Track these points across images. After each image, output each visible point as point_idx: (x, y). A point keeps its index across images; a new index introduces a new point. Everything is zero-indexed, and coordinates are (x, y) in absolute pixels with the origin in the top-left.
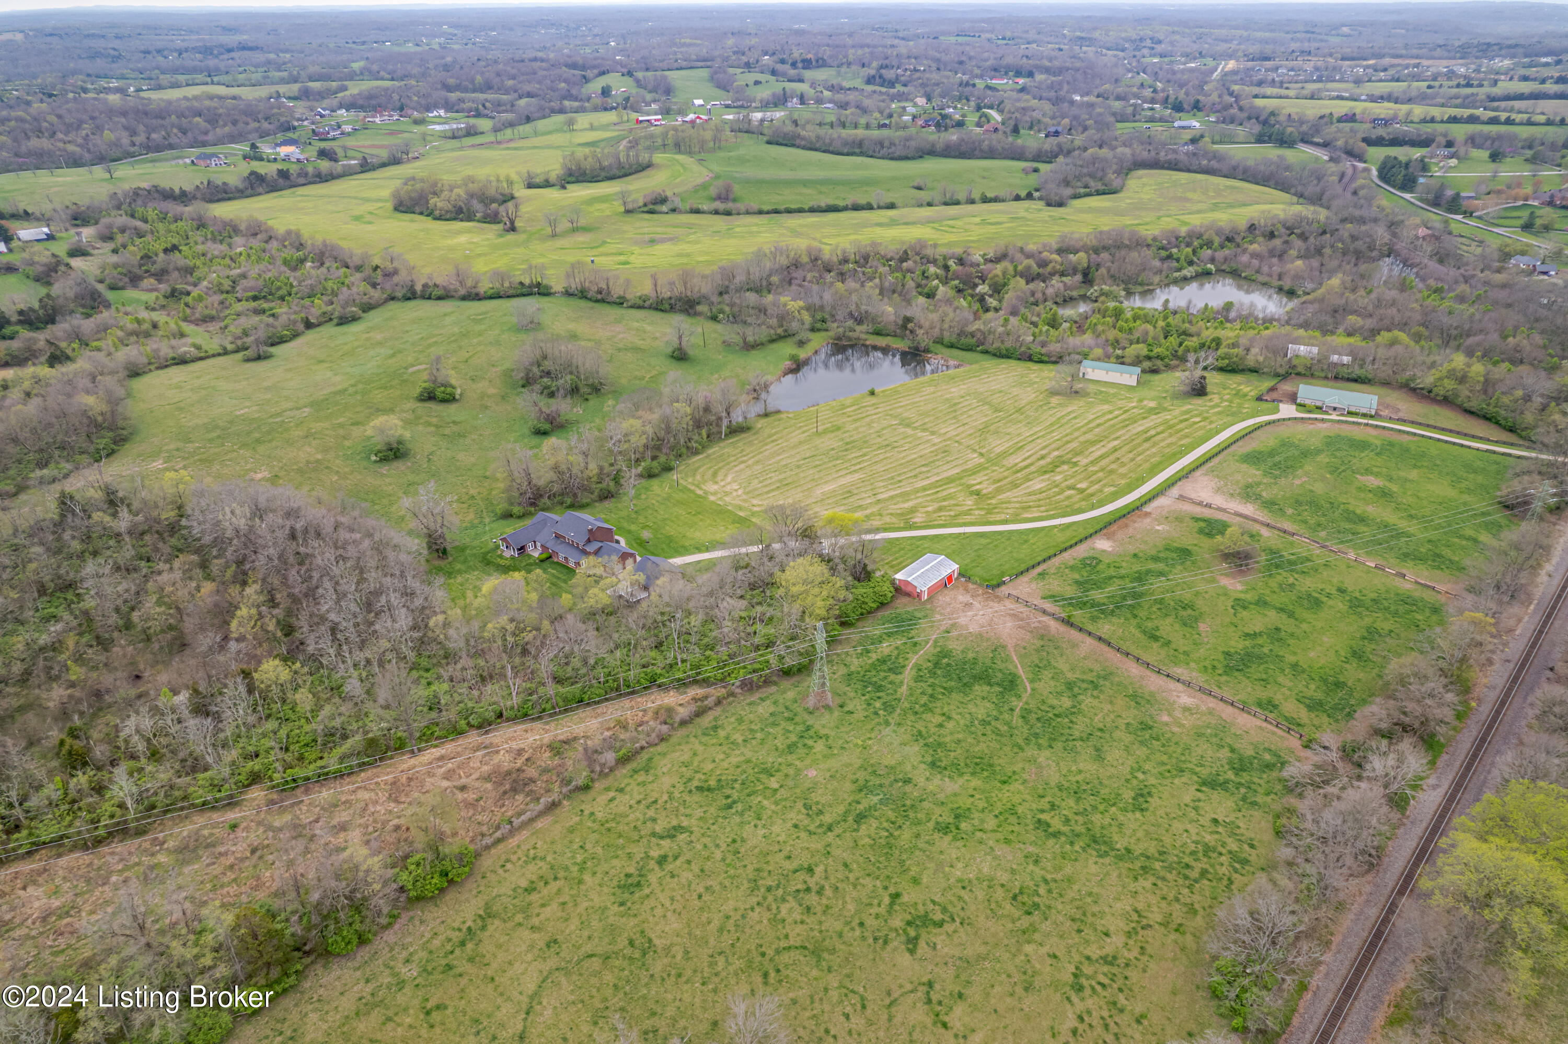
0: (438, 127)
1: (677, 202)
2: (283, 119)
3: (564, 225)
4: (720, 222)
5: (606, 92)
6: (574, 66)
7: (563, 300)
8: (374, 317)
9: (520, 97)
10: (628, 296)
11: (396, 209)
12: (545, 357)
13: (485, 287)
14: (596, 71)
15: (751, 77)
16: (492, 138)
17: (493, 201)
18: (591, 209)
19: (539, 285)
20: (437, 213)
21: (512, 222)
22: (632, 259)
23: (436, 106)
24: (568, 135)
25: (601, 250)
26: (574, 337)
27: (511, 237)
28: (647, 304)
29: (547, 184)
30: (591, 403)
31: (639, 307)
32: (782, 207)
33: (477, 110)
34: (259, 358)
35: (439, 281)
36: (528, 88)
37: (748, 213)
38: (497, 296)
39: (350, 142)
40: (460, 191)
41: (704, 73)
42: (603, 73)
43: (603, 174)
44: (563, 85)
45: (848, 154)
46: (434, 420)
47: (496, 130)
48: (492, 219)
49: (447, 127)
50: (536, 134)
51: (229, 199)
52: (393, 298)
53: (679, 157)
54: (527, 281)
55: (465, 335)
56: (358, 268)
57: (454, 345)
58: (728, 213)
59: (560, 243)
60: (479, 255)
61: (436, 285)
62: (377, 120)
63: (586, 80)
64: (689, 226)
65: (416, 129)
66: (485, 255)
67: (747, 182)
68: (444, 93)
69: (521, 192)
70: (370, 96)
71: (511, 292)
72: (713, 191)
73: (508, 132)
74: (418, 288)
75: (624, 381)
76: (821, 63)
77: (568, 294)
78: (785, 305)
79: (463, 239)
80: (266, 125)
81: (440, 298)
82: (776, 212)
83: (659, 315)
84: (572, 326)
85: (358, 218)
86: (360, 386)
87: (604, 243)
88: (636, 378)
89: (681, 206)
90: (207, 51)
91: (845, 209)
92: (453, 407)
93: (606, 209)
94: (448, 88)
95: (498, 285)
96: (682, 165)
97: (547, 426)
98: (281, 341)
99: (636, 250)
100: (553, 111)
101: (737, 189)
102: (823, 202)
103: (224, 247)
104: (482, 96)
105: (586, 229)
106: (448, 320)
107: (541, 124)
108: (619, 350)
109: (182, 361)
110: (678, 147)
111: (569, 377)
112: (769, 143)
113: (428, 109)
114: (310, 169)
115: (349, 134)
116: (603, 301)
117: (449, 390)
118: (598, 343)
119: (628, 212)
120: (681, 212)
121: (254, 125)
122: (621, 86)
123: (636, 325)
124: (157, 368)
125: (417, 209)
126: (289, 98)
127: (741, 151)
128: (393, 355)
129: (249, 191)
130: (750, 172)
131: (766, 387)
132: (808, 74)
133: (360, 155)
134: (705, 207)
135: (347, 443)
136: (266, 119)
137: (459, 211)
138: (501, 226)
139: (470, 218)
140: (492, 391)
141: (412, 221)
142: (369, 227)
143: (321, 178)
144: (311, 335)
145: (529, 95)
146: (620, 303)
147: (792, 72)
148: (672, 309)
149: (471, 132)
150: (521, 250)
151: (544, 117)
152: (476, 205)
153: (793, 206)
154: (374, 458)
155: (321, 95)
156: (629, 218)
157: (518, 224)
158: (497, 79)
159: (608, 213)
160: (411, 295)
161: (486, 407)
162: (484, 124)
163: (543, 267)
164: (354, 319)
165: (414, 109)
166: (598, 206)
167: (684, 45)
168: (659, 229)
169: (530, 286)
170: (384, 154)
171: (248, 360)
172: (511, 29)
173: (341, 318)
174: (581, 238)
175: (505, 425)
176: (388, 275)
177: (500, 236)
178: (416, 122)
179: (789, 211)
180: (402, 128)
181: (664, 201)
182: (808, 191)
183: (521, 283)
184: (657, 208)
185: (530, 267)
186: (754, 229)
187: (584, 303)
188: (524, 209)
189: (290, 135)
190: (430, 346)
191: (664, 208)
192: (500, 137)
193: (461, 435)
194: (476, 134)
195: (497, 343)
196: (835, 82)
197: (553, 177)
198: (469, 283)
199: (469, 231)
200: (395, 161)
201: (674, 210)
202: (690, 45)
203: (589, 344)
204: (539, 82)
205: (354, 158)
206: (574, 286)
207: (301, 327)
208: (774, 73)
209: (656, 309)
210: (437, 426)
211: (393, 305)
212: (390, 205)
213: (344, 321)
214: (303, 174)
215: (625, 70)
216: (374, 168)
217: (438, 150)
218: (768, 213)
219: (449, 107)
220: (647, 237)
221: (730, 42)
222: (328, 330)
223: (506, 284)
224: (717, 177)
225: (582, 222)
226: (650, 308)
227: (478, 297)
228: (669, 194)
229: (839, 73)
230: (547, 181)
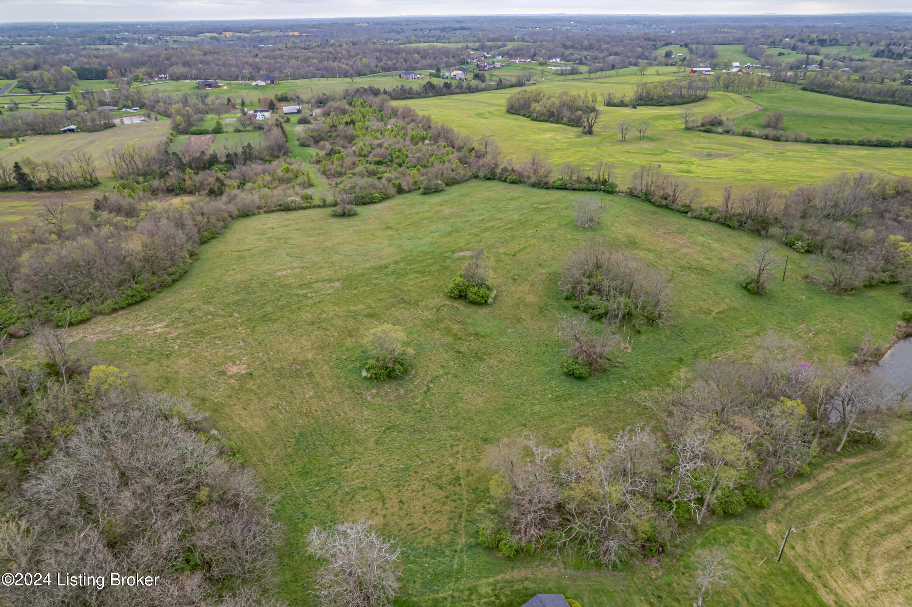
0: (553, 68)
1: (730, 125)
2: (462, 57)
3: (633, 133)
4: (770, 146)
5: (668, 55)
6: (648, 39)
7: (626, 200)
8: (455, 192)
9: (610, 55)
10: (693, 206)
11: (508, 111)
12: (598, 266)
13: (554, 177)
14: (663, 43)
15: (775, 51)
16: (587, 76)
17: (578, 109)
18: (657, 124)
19: (605, 182)
20: (534, 115)
21: (591, 127)
22: (693, 168)
23: (555, 57)
24: (640, 77)
25: (664, 157)
26: (633, 244)
27: (587, 138)
28: (716, 216)
29: (622, 104)
30: (643, 338)
31: (704, 219)
32: (831, 139)
33: (581, 59)
34: (343, 215)
35: (517, 167)
36: (616, 49)
37: (796, 141)
38: (564, 188)
39: (496, 72)
40: (557, 102)
41: (740, 48)
42: (667, 44)
43: (667, 101)
44: (639, 49)
45: (879, 102)
46: (456, 327)
47: (590, 72)
48: (575, 122)
49: (559, 68)
50: (617, 75)
51: (411, 98)
52: (476, 177)
53: (727, 93)
54: (594, 177)
55: (522, 224)
56: (459, 149)
57: (509, 233)
58: (777, 139)
59: (627, 147)
60: (558, 149)
61: (513, 170)
62: (517, 61)
63: (655, 47)
64: (743, 146)
65: (539, 68)
66: (562, 150)
67: (795, 115)
68: (562, 50)
69: (601, 107)
70: (518, 49)
71: (577, 186)
72: (763, 120)
73: (599, 74)
74: (498, 171)
75: (686, 312)
76: (834, 42)
77: (632, 194)
78: (895, 246)
79: (548, 135)
80: (452, 60)
81: (513, 182)
82: (825, 142)
83: (728, 231)
84: (631, 230)
85: (479, 115)
86: (402, 265)
87: (666, 152)
88: (700, 310)
89: (735, 129)
90: (444, 30)
91: (898, 145)
92: (483, 311)
93: (669, 125)
94: (565, 47)
95: (567, 178)
96: (733, 100)
97: (584, 371)
98: (372, 202)
99: (696, 160)
100: (631, 64)
101: (786, 122)
102: (875, 137)
103: (381, 124)
104: (586, 53)
105: (651, 139)
106: (514, 204)
107: (622, 71)
108: (682, 268)
109: (287, 209)
110: (726, 87)
111: (623, 300)
112: (804, 89)
113: (550, 58)
114: (465, 84)
115: (498, 68)
116: (667, 207)
117: (483, 291)
118: (659, 255)
119: (687, 129)
120: (734, 134)
121: (445, 59)
122: (678, 52)
123: (700, 239)
124: (265, 212)
125: (522, 112)
126: (473, 49)
127: (783, 94)
128: (450, 234)
129: (424, 94)
130: (796, 108)
131: (878, 355)
132: (824, 50)
133: (498, 79)
134: (757, 132)
135: (349, 342)
136: (453, 57)
137: (552, 114)
138: (581, 129)
139: (558, 122)
140: (531, 298)
141: (515, 120)
142: (484, 121)
143: (471, 90)
144: (399, 201)
145: (616, 54)
146: (685, 211)
147: (810, 48)
148: (741, 226)
149: (573, 72)
150: (595, 149)
151: (624, 67)
152: (566, 113)
153: (842, 139)
154: (364, 373)
155: (491, 49)
156: (688, 135)
157: (595, 129)
158: (598, 44)
159: (670, 128)
160: (491, 177)
161: (519, 320)
162: (584, 69)
163: (612, 166)
164: (437, 191)
165: (542, 57)
166: (662, 122)
167: (723, 32)
168: (715, 146)
169: (596, 183)
170: (514, 80)
171: (335, 216)
172: (610, 25)
173: (426, 189)
174: (646, 146)
175: (534, 350)
176: (479, 156)
177: (578, 136)
178: (541, 64)
179: (837, 143)
180: (531, 66)
181: (720, 123)
182: (854, 127)
183: (589, 179)
184: (714, 128)
185: (601, 164)
186: (807, 155)
187: (646, 207)
188: (602, 118)
189: (464, 67)
190: (486, 230)
191: (720, 129)
192: (592, 75)
193: (478, 357)
194: (577, 73)
195: (551, 239)
196: (846, 55)
197: (627, 100)
198: (542, 172)
199: (554, 130)
200: (520, 84)
201: (727, 132)
202: (727, 33)
203: (650, 257)
204: (624, 47)
205: (493, 81)
206: (639, 189)
207: (393, 191)
208: (794, 48)
209: (723, 224)
210: (457, 338)
211: (474, 183)
212: (504, 109)
213: (428, 191)
214: (460, 87)
215: (683, 43)
216: (505, 87)
217: (550, 81)
218: (815, 142)
219: (564, 58)
220: (705, 151)
221: (758, 31)
222: (415, 197)
223: (575, 178)
224: (765, 109)
225: (649, 133)
226: (717, 221)
227: (546, 186)
228: (724, 118)
229: (849, 50)
230: (622, 102)
